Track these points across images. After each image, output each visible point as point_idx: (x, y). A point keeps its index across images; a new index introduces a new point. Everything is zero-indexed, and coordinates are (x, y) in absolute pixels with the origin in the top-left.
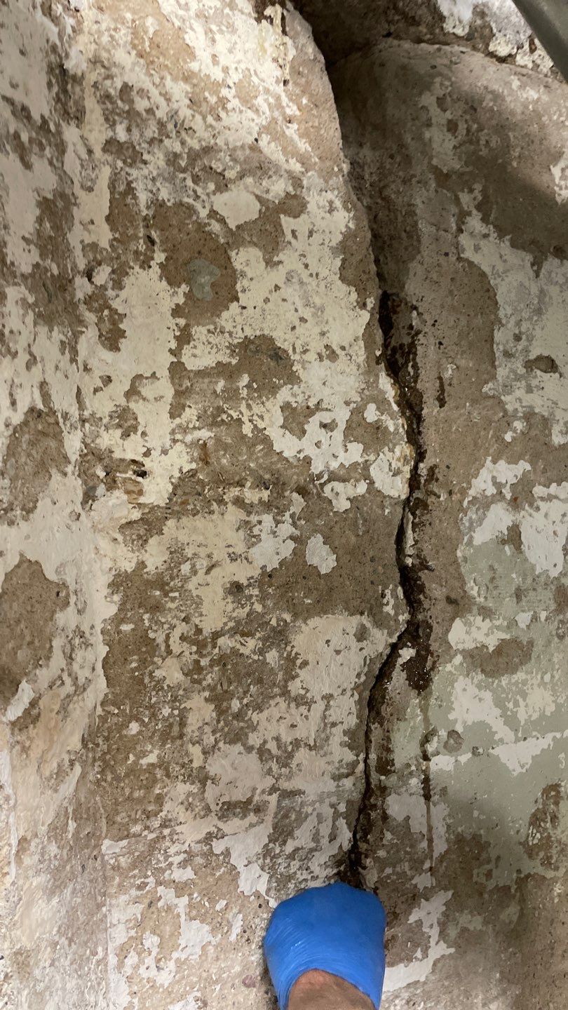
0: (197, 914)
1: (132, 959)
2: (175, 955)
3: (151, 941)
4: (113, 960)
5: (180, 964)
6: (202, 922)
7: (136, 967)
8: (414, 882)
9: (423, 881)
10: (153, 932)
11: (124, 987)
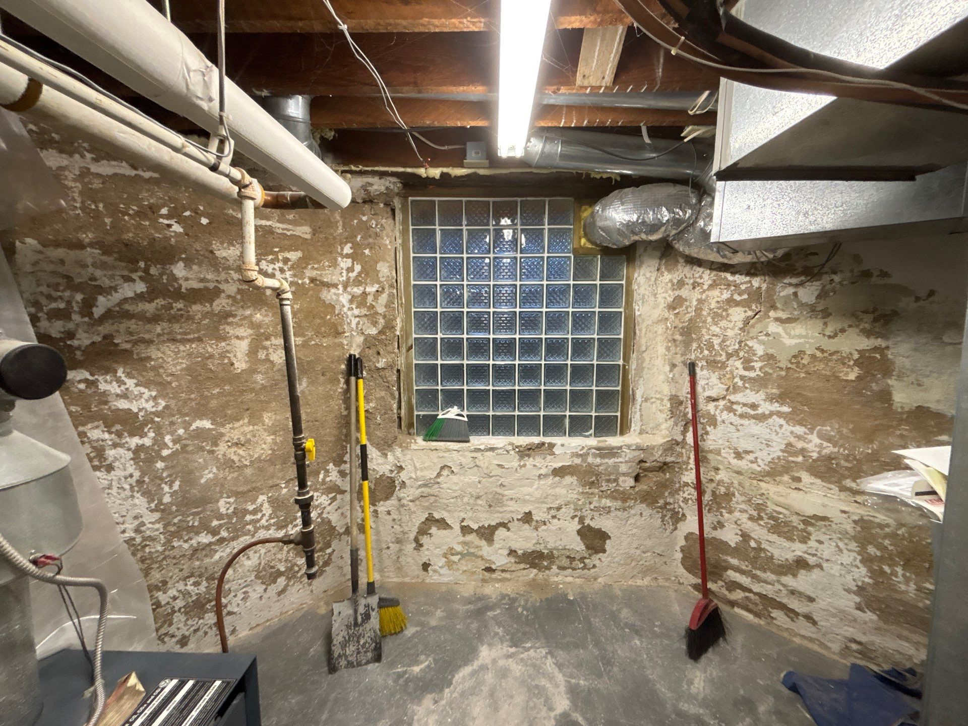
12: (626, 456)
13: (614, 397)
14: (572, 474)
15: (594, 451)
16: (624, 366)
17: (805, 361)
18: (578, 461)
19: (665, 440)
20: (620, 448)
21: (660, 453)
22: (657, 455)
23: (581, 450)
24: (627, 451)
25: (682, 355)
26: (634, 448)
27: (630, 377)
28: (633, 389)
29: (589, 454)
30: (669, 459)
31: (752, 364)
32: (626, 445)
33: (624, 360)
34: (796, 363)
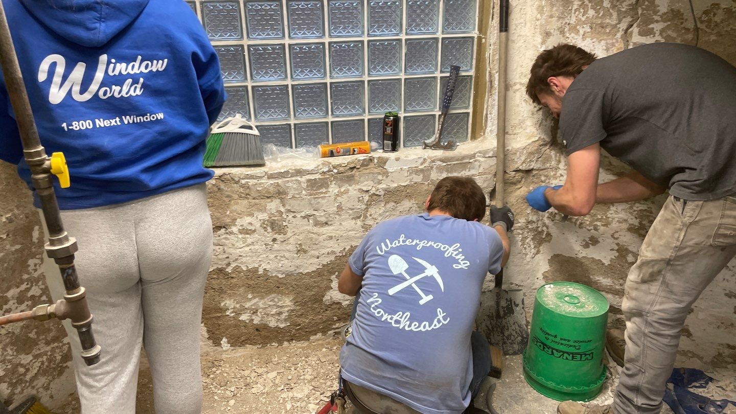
0: (592, 8)
1: (577, 13)
2: (587, 15)
3: (582, 10)
4: (573, 11)
5: (587, 17)
6: (594, 10)
7: (578, 15)
8: (653, 17)
9: (656, 18)
10: (583, 9)
11: (575, 18)
12: (479, 166)
13: (465, 87)
14: (409, 196)
15: (439, 163)
16: (480, 39)
17: (717, 19)
18: (418, 178)
19: (530, 141)
20: (473, 156)
21: (523, 158)
22: (520, 162)
23: (422, 164)
24: (482, 159)
25: (559, 18)
26: (490, 155)
27: (487, 55)
28: (490, 73)
29: (432, 168)
30: (533, 165)
31: (651, 26)
32: (480, 152)
33: (480, 30)
34: (706, 21)
